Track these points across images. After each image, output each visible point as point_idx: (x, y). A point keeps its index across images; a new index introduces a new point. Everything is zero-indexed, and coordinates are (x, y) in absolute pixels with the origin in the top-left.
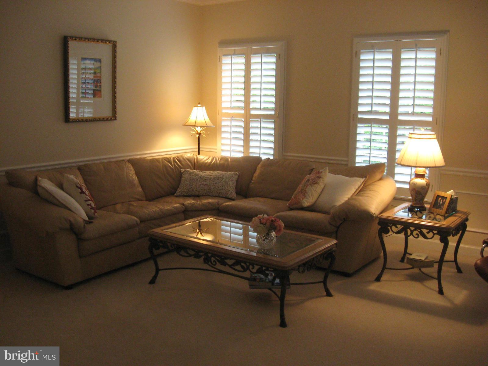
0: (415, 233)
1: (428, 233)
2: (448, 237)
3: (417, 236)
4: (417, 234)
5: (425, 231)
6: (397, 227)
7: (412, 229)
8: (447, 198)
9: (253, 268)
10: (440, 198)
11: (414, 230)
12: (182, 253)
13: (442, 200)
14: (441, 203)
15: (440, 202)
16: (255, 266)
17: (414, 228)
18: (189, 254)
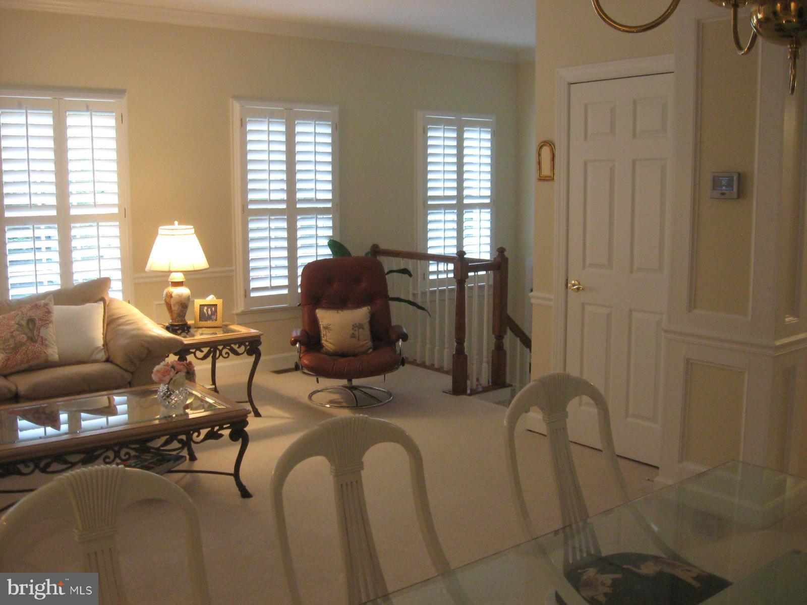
0: (224, 351)
1: (239, 347)
2: (259, 347)
3: (227, 355)
4: (226, 353)
5: (235, 347)
6: (202, 351)
7: (220, 347)
8: (217, 305)
9: (198, 436)
10: (206, 308)
11: (222, 349)
12: (55, 466)
13: (209, 310)
14: (210, 312)
15: (208, 313)
16: (201, 431)
17: (222, 346)
18: (71, 463)
